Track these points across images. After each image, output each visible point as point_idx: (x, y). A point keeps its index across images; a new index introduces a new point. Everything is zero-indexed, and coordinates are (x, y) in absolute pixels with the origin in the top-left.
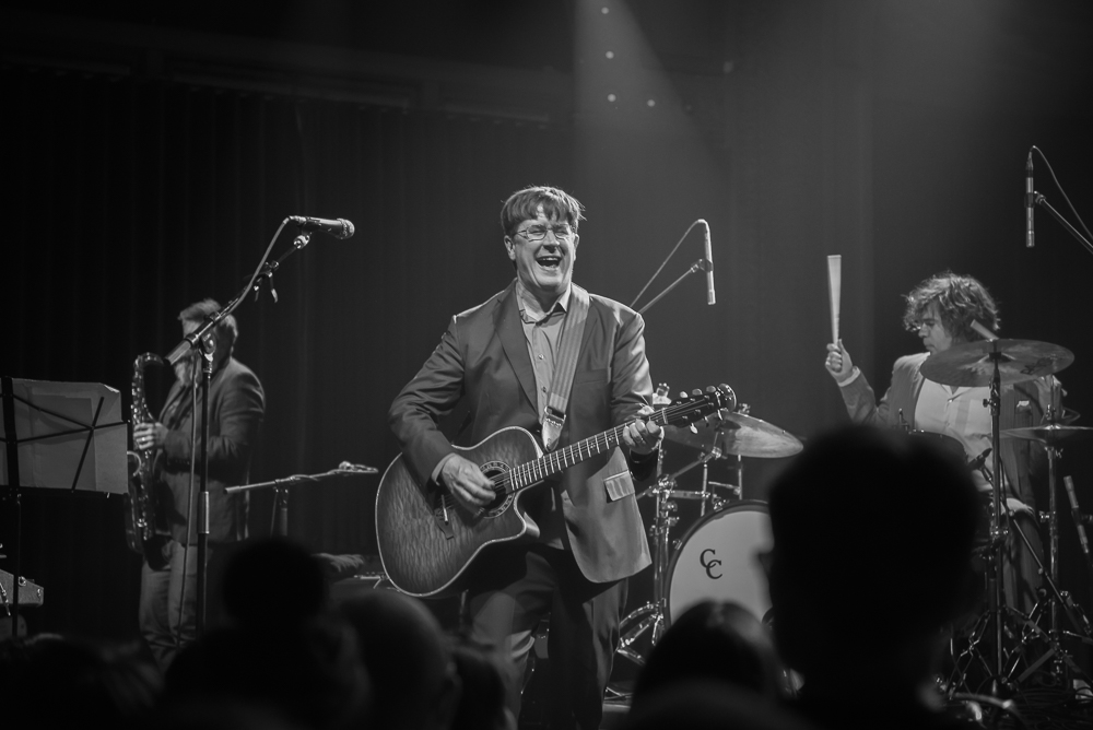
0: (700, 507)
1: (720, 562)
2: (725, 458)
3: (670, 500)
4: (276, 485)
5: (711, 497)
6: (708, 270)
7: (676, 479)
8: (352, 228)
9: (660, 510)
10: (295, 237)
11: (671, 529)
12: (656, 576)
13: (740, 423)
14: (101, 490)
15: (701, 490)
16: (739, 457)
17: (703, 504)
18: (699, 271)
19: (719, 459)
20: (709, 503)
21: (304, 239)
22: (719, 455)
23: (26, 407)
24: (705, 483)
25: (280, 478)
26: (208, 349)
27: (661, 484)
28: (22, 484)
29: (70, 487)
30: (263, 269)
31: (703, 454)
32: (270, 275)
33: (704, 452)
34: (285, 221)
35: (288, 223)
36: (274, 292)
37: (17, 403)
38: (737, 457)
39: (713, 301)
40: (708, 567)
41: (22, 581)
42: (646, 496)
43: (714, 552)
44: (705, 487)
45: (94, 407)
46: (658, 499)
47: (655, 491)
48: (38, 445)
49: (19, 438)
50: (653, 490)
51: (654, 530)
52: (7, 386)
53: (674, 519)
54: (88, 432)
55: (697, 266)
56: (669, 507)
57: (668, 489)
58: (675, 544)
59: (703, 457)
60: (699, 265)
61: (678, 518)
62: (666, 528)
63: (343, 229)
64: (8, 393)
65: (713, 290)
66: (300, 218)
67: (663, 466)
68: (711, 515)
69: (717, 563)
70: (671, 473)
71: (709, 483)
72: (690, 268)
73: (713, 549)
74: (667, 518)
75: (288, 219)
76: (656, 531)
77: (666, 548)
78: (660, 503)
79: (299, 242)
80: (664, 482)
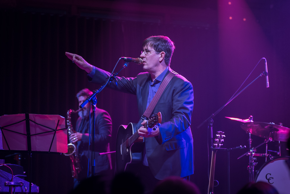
0: (265, 159)
1: (273, 178)
2: (274, 141)
3: (254, 156)
5: (269, 156)
6: (266, 75)
7: (256, 149)
9: (251, 160)
10: (123, 64)
11: (255, 167)
13: (279, 129)
14: (59, 152)
15: (265, 153)
16: (279, 142)
17: (266, 158)
18: (263, 76)
19: (271, 141)
20: (268, 158)
22: (271, 140)
23: (34, 124)
26: (94, 103)
27: (251, 151)
28: (32, 150)
29: (48, 151)
33: (266, 139)
35: (121, 59)
37: (31, 122)
38: (278, 142)
39: (268, 86)
41: (32, 184)
42: (246, 155)
43: (270, 174)
44: (267, 152)
45: (56, 123)
47: (249, 154)
48: (37, 137)
49: (31, 134)
50: (248, 153)
51: (249, 167)
52: (27, 117)
53: (256, 163)
54: (54, 132)
55: (262, 74)
56: (254, 159)
57: (254, 152)
58: (257, 172)
59: (266, 141)
60: (263, 74)
61: (257, 163)
62: (253, 166)
63: (139, 61)
64: (27, 119)
65: (268, 83)
66: (125, 57)
67: (251, 144)
68: (269, 161)
69: (272, 179)
70: (254, 147)
71: (268, 150)
72: (260, 75)
73: (270, 173)
74: (253, 163)
75: (121, 58)
76: (250, 168)
77: (253, 173)
78: (251, 157)
79: (125, 66)
80: (252, 150)
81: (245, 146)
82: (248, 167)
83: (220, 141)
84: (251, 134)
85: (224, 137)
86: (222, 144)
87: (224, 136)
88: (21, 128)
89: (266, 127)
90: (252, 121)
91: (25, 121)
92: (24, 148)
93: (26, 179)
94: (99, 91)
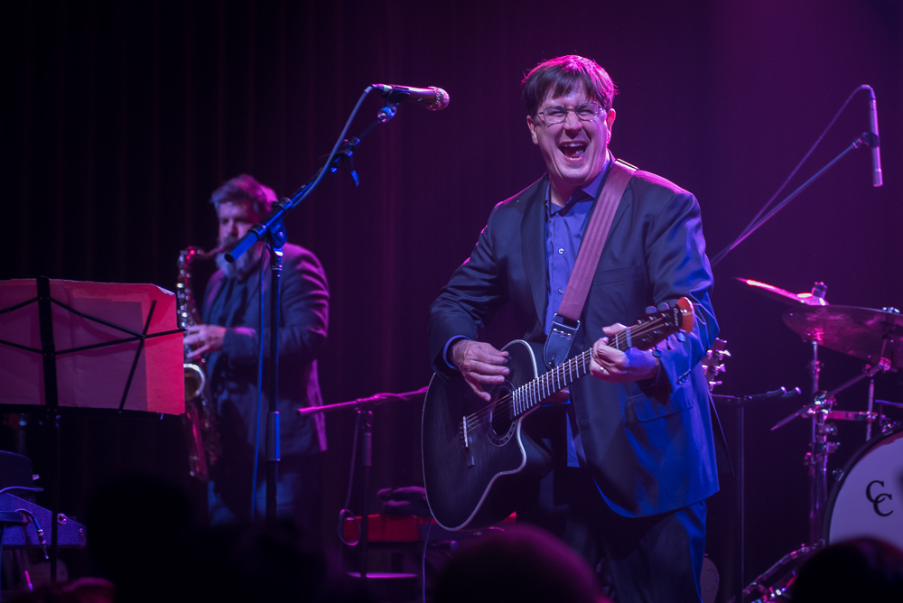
0: (865, 430)
1: (890, 496)
2: (895, 371)
3: (829, 421)
4: (358, 405)
5: (878, 418)
6: (873, 145)
7: (836, 396)
8: (447, 96)
9: (817, 433)
10: (378, 110)
11: (831, 456)
12: (812, 515)
14: (153, 411)
15: (866, 410)
17: (869, 427)
18: (862, 146)
19: (887, 372)
20: (876, 426)
21: (389, 112)
23: (66, 313)
24: (871, 401)
25: (363, 398)
26: (277, 243)
27: (818, 403)
28: (61, 404)
29: (117, 407)
30: (342, 146)
31: (868, 366)
32: (351, 153)
33: (870, 363)
34: (368, 90)
35: (371, 92)
36: (354, 174)
37: (56, 309)
39: (879, 182)
40: (876, 502)
41: (61, 519)
42: (800, 416)
43: (882, 483)
44: (870, 406)
45: (145, 312)
46: (814, 421)
47: (811, 411)
48: (80, 358)
49: (57, 350)
50: (807, 409)
51: (809, 457)
52: (44, 288)
53: (834, 445)
54: (138, 341)
55: (859, 140)
56: (827, 430)
57: (826, 409)
58: (836, 475)
59: (869, 370)
60: (862, 139)
61: (838, 444)
62: (823, 455)
63: (435, 99)
64: (44, 296)
65: (880, 170)
66: (385, 86)
67: (820, 381)
68: (879, 439)
69: (887, 498)
70: (829, 390)
71: (877, 401)
72: (851, 144)
73: (881, 480)
74: (825, 444)
75: (370, 88)
76: (812, 459)
77: (825, 479)
78: (817, 426)
79: (384, 114)
80: (821, 400)
81: (797, 389)
82: (806, 458)
83: (711, 369)
84: (819, 346)
85: (725, 355)
86: (720, 382)
87: (727, 353)
88: (23, 329)
89: (870, 323)
90: (822, 302)
91: (36, 303)
92: (32, 394)
93: (41, 500)
94: (294, 203)
